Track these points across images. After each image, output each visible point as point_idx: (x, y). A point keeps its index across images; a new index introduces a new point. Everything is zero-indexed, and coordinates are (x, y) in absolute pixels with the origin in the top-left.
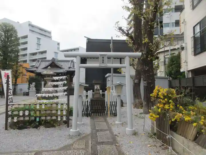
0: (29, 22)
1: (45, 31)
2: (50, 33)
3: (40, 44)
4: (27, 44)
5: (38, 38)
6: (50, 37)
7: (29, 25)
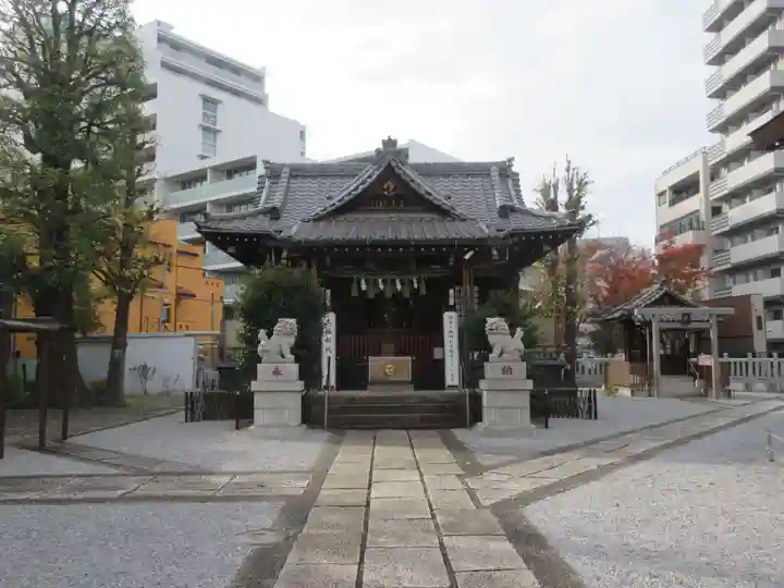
0: (159, 23)
1: (237, 70)
2: (257, 78)
3: (216, 132)
4: (154, 127)
5: (206, 100)
6: (259, 101)
7: (161, 39)
